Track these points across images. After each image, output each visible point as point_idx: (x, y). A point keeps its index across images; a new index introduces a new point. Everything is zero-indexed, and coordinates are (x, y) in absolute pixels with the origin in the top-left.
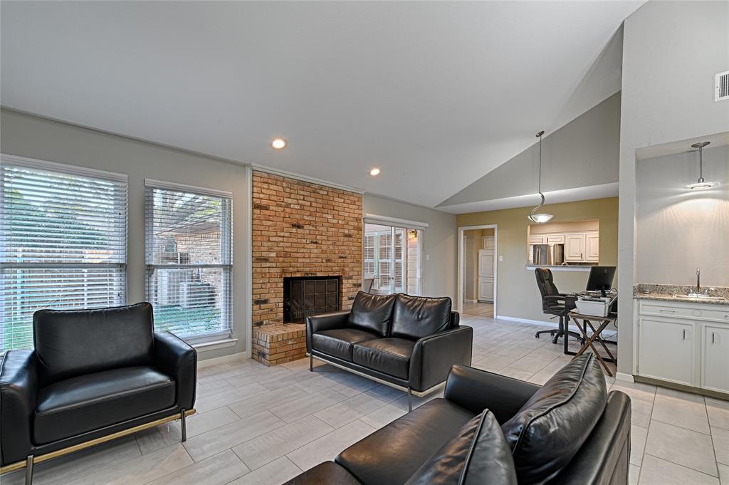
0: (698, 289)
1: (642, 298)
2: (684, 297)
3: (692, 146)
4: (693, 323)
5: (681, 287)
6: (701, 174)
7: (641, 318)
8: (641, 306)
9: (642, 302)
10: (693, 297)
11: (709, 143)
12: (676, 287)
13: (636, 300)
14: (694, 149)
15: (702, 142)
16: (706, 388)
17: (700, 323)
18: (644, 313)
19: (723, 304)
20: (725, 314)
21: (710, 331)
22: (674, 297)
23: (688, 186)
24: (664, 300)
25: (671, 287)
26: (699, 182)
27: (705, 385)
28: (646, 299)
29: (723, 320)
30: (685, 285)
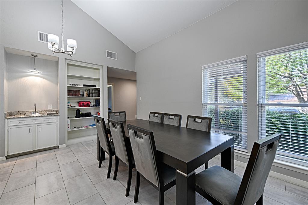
0: (35, 112)
1: (10, 118)
2: (30, 115)
3: (31, 55)
4: (33, 125)
5: (29, 111)
6: (35, 67)
7: (9, 128)
8: (9, 122)
9: (9, 120)
10: (33, 115)
11: (37, 56)
12: (27, 111)
13: (6, 120)
14: (32, 56)
15: (35, 55)
16: (38, 149)
17: (35, 125)
18: (10, 125)
19: (43, 116)
20: (43, 120)
21: (39, 127)
22: (25, 116)
23: (30, 70)
24: (21, 118)
25: (25, 112)
26: (34, 70)
27: (37, 148)
28: (12, 118)
29: (43, 122)
30: (31, 110)
